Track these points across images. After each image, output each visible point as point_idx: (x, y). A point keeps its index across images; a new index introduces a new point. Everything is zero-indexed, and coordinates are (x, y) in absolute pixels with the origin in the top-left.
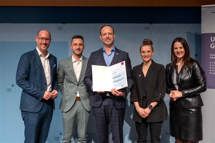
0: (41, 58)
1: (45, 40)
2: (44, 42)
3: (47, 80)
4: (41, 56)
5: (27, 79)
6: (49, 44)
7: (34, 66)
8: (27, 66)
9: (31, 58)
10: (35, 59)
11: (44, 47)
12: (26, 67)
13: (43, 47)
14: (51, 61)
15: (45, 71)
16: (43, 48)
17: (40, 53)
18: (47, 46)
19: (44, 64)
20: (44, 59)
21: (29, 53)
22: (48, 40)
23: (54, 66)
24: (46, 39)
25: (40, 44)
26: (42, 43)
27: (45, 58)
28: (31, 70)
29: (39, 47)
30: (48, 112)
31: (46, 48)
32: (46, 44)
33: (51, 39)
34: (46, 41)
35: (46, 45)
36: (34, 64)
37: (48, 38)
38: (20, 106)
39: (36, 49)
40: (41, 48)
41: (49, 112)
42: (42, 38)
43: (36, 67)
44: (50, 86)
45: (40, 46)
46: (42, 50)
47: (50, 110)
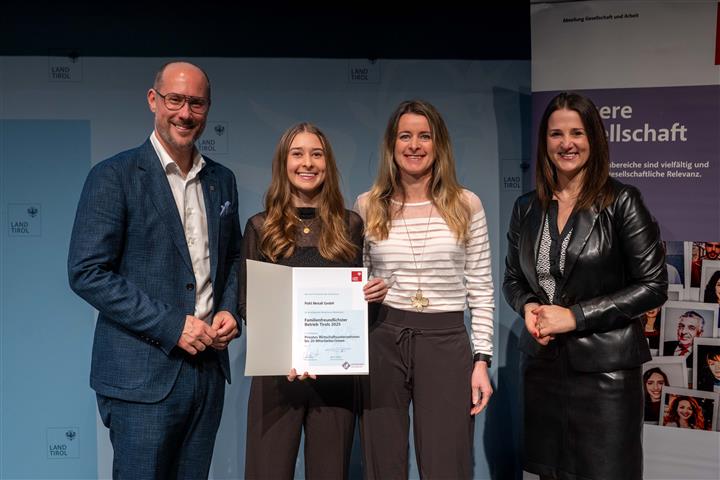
0: (171, 178)
1: (186, 105)
2: (184, 112)
3: (196, 268)
4: (170, 169)
5: (115, 266)
6: (203, 123)
7: (145, 215)
8: (114, 216)
9: (130, 180)
10: (147, 186)
11: (183, 135)
12: (108, 220)
13: (177, 134)
14: (212, 188)
15: (187, 232)
16: (179, 139)
17: (166, 159)
18: (194, 131)
19: (185, 202)
20: (184, 183)
21: (120, 157)
22: (201, 105)
23: (224, 208)
24: (193, 101)
25: (166, 120)
26: (176, 119)
27: (188, 179)
28: (130, 229)
29: (164, 134)
30: (207, 394)
31: (190, 139)
32: (188, 123)
33: (209, 104)
34: (190, 109)
35: (192, 128)
36: (143, 205)
37: (201, 95)
38: (91, 376)
39: (149, 141)
40: (171, 139)
41: (211, 392)
42: (178, 98)
43: (150, 219)
44: (209, 290)
45: (168, 132)
46: (175, 144)
47: (211, 387)
